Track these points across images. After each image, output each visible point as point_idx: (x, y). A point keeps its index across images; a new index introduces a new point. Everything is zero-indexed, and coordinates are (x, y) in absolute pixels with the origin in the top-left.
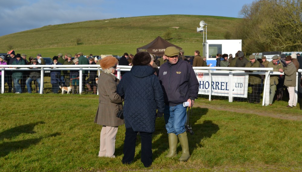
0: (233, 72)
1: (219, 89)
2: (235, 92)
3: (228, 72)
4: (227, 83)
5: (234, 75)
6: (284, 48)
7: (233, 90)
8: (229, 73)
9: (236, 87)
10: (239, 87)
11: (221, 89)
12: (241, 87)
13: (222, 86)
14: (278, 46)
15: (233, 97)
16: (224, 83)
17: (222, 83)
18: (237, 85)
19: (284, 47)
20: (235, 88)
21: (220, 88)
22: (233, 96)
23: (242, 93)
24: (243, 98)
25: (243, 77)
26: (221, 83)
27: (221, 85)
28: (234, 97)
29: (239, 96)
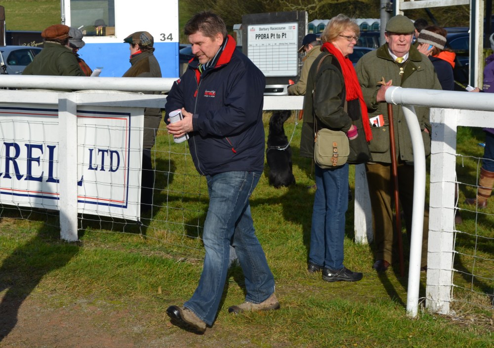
0: (76, 98)
1: (19, 177)
2: (88, 190)
3: (52, 98)
4: (51, 149)
5: (81, 111)
6: (316, 9)
7: (80, 183)
8: (57, 102)
9: (91, 168)
10: (103, 169)
11: (30, 178)
12: (111, 170)
13: (34, 164)
14: (299, 5)
15: (79, 215)
16: (40, 147)
17: (33, 149)
18: (97, 160)
19: (316, 7)
20: (89, 175)
21: (23, 171)
22: (81, 212)
23: (118, 195)
24: (123, 220)
25: (120, 123)
26: (30, 147)
27: (30, 160)
28: (86, 216)
29: (103, 211)
